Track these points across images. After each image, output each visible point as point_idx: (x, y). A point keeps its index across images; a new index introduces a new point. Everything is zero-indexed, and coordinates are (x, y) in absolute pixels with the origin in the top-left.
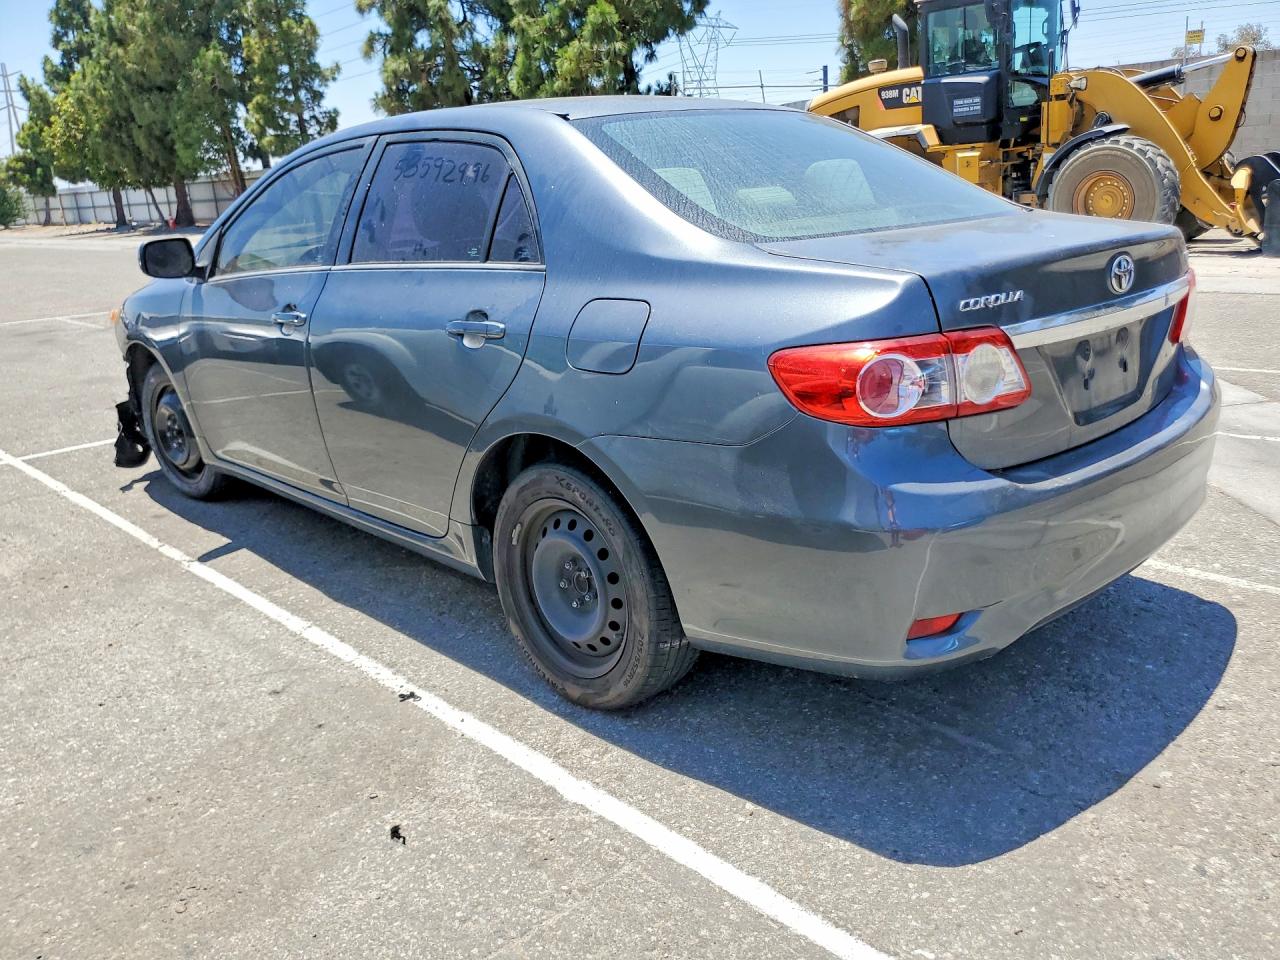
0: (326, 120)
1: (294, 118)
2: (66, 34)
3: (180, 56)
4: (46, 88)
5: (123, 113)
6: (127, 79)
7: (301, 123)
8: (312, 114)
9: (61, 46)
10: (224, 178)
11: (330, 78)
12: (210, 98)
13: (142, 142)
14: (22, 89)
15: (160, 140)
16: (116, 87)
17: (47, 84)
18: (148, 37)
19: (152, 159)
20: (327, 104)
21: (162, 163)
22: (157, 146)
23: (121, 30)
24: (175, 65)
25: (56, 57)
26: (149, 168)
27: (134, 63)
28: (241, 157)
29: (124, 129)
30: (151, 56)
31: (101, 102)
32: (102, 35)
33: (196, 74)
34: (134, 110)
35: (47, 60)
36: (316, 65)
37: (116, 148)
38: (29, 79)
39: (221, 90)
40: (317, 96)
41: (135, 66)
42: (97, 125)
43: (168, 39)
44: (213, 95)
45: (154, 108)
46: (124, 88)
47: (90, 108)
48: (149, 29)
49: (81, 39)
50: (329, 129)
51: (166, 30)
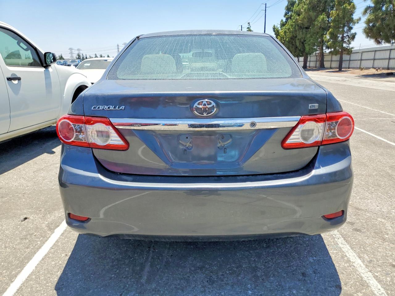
0: (352, 36)
1: (341, 36)
2: (288, 13)
3: (313, 18)
4: (280, 28)
5: (295, 36)
6: (298, 25)
7: (343, 38)
8: (347, 34)
9: (286, 16)
10: (317, 55)
11: (356, 22)
12: (318, 30)
13: (298, 44)
14: (274, 29)
15: (303, 43)
16: (295, 28)
17: (280, 27)
18: (306, 13)
19: (299, 49)
20: (353, 31)
21: (302, 50)
22: (301, 45)
23: (299, 11)
24: (311, 21)
25: (284, 20)
26: (298, 51)
27: (301, 21)
28: (324, 48)
29: (294, 40)
30: (305, 18)
31: (290, 32)
32: (295, 13)
33: (316, 23)
34: (297, 35)
35: (282, 20)
36: (353, 18)
37: (291, 45)
38: (276, 26)
39: (323, 28)
40: (351, 28)
41: (301, 22)
42: (288, 39)
43: (311, 13)
44: (320, 29)
45: (303, 34)
46: (296, 28)
47: (287, 34)
48: (306, 11)
49: (292, 14)
50: (351, 39)
51: (311, 10)
